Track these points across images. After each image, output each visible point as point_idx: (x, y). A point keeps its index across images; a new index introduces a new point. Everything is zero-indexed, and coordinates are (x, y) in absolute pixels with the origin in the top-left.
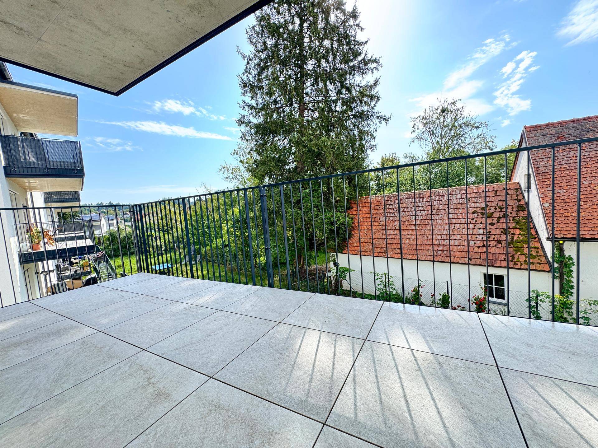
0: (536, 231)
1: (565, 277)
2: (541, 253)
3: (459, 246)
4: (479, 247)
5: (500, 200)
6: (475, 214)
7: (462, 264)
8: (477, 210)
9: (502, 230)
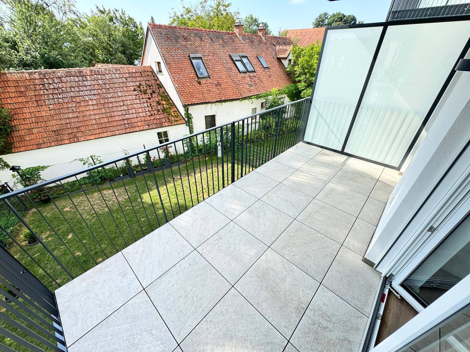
0: (172, 101)
1: (190, 124)
2: (179, 114)
3: (137, 118)
4: (149, 116)
5: (146, 80)
6: (136, 92)
7: (145, 130)
8: (136, 88)
9: (156, 102)
